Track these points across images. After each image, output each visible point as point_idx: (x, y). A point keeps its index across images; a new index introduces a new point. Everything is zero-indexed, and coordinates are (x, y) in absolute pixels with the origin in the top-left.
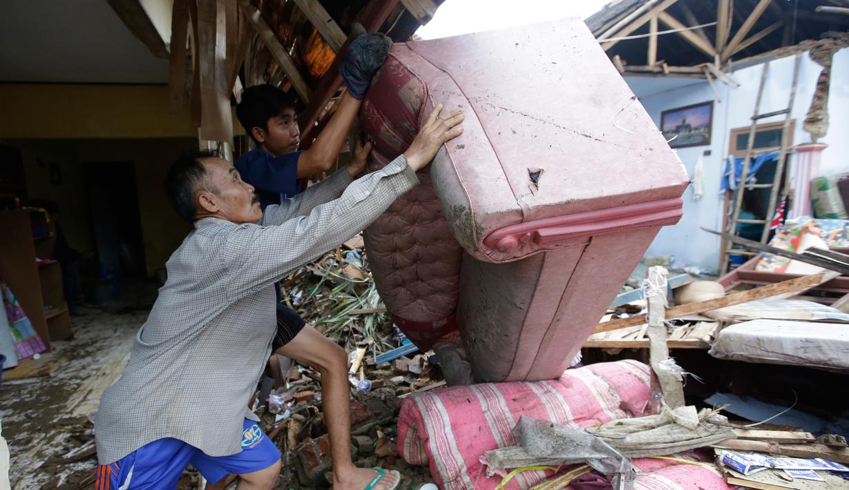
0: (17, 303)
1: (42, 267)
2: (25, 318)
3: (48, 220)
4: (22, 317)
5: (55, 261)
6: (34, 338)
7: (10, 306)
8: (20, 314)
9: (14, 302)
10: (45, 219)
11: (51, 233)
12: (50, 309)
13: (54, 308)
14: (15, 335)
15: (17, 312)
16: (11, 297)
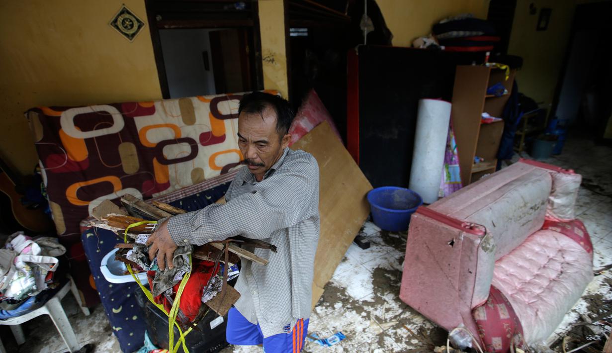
0: (456, 151)
1: (485, 124)
2: (457, 165)
3: (507, 77)
4: (455, 164)
5: (500, 119)
6: (458, 184)
7: (450, 151)
8: (455, 161)
9: (454, 149)
10: (505, 76)
11: (506, 91)
12: (481, 161)
13: (484, 161)
14: (447, 176)
15: (454, 159)
16: (453, 144)
